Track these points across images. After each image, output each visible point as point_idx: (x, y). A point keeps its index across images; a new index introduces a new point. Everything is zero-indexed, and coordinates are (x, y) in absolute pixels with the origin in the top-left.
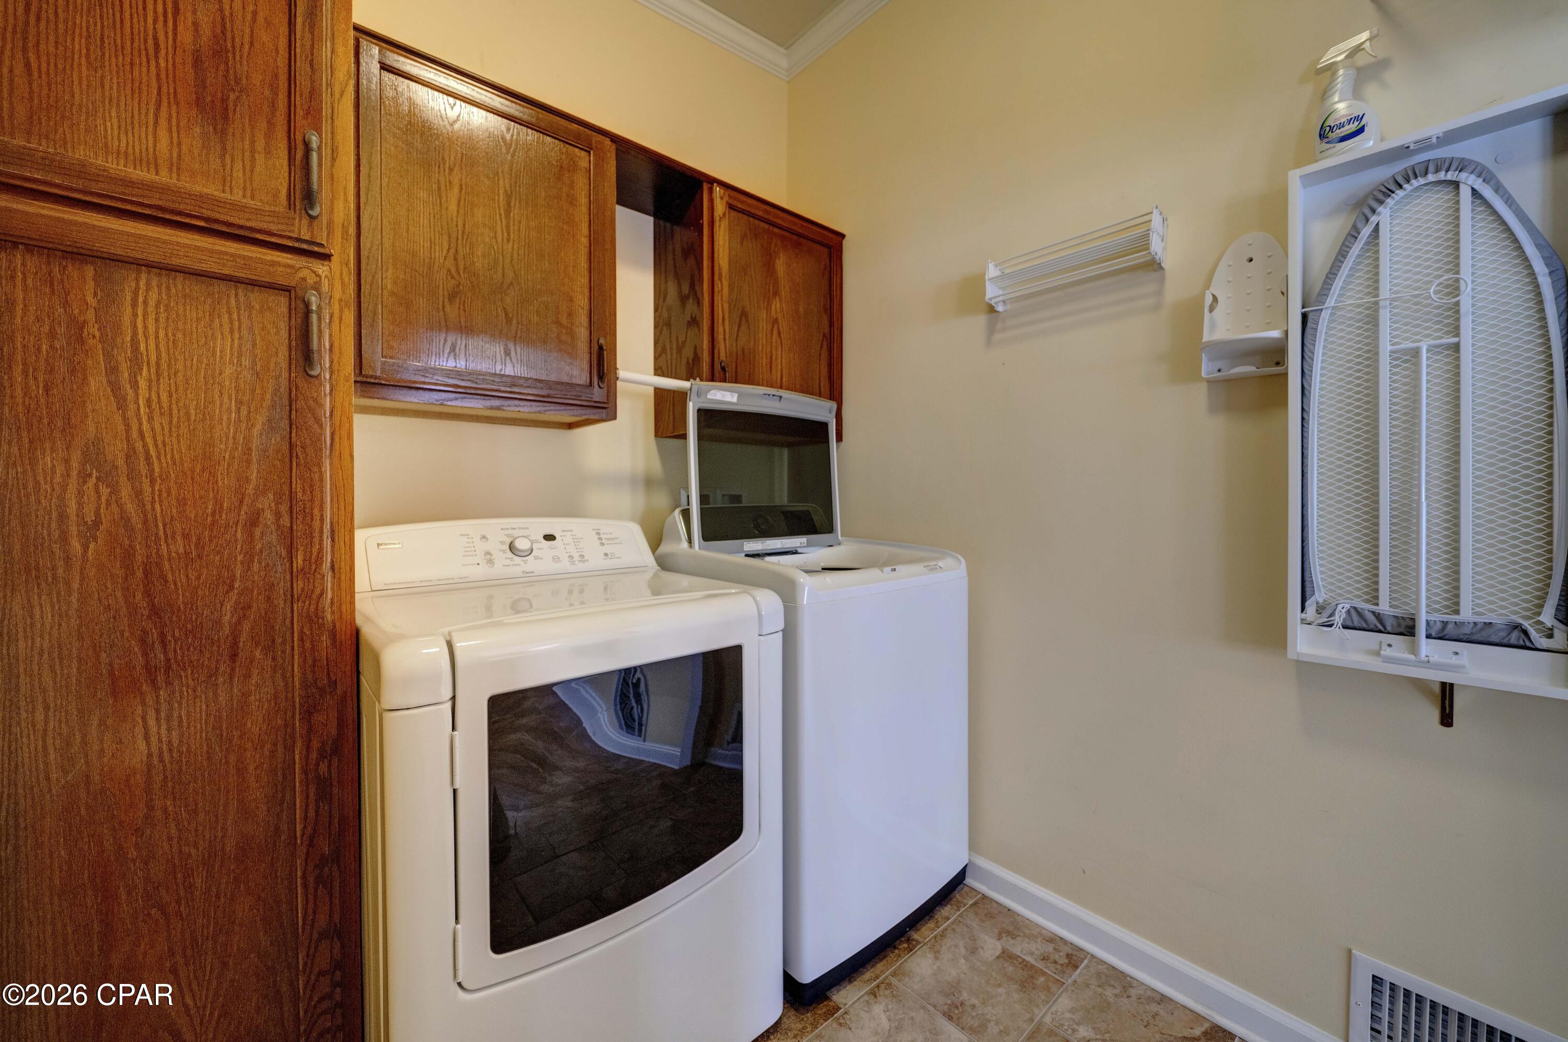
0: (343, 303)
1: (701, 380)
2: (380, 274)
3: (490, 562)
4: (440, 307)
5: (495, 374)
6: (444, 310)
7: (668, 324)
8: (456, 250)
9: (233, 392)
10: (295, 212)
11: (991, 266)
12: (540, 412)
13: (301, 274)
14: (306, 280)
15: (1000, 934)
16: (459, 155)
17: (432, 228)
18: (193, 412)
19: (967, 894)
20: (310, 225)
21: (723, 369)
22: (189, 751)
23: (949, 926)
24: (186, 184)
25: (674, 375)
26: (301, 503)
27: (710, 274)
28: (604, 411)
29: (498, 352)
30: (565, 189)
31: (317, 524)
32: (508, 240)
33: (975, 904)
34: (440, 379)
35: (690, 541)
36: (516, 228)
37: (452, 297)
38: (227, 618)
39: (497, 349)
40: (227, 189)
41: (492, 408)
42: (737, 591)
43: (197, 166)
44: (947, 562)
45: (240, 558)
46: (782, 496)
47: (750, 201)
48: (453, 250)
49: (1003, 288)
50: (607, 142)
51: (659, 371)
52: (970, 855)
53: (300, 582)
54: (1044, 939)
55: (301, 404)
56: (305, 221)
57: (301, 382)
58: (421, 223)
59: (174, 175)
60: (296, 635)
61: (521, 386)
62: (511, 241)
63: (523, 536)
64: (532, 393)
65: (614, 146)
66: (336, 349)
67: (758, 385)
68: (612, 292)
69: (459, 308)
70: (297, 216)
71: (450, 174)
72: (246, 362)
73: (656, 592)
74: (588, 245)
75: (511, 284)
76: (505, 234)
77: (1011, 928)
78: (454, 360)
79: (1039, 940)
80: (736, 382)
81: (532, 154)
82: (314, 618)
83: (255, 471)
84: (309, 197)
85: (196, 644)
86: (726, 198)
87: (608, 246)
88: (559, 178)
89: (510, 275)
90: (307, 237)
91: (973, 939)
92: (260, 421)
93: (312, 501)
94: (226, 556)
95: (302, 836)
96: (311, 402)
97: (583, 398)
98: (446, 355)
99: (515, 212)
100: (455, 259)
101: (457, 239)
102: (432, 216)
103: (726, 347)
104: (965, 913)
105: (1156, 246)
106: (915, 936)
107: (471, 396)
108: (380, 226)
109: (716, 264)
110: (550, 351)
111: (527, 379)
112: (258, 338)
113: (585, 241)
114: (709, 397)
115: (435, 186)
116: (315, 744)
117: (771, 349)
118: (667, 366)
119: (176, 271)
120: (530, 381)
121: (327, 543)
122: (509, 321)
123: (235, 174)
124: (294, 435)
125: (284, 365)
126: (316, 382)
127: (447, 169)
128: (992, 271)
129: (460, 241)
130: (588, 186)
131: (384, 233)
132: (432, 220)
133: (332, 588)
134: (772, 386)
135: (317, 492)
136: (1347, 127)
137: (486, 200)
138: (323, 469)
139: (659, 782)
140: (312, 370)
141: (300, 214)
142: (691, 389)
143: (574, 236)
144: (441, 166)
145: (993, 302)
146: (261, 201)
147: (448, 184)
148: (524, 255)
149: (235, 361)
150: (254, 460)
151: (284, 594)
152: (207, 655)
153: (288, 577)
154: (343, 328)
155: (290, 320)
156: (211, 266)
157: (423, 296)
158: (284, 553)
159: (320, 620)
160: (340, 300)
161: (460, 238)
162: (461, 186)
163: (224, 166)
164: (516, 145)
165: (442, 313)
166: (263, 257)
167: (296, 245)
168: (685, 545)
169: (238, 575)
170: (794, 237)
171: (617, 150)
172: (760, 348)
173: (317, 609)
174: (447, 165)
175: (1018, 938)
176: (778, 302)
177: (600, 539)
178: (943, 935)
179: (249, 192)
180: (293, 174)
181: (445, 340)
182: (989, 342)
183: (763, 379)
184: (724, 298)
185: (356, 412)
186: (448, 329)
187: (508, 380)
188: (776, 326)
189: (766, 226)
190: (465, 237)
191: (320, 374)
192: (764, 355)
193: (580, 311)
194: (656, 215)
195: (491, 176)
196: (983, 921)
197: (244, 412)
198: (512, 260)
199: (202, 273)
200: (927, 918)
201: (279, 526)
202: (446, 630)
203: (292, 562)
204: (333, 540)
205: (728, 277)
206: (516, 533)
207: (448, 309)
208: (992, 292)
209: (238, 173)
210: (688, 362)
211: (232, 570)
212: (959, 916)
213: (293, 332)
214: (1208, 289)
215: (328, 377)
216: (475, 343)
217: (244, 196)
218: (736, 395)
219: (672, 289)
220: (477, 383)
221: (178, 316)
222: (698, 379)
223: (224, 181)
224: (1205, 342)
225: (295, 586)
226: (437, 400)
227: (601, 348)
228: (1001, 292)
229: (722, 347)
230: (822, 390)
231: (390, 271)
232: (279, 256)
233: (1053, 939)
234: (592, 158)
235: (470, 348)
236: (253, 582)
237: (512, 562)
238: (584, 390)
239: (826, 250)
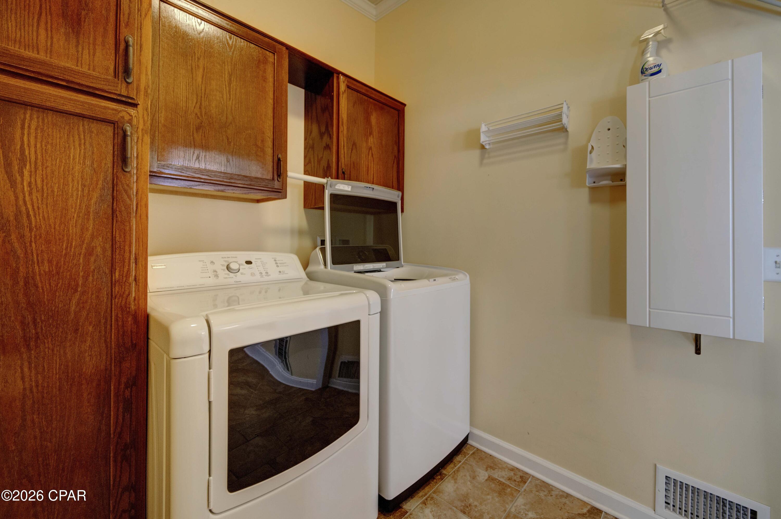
0: (144, 131)
1: (332, 178)
2: (157, 114)
3: (217, 276)
4: (191, 134)
5: (221, 172)
6: (193, 136)
7: (313, 147)
8: (201, 104)
9: (80, 180)
10: (118, 80)
11: (483, 126)
12: (245, 194)
13: (121, 114)
14: (124, 118)
15: (487, 468)
16: (203, 51)
17: (188, 90)
18: (56, 190)
19: (469, 448)
20: (127, 87)
21: (343, 173)
22: (48, 386)
23: (461, 466)
24: (55, 61)
25: (315, 175)
26: (118, 243)
27: (337, 122)
28: (280, 194)
29: (223, 160)
30: (261, 73)
31: (127, 255)
32: (230, 99)
33: (474, 453)
34: (191, 174)
35: (325, 264)
36: (234, 92)
37: (198, 128)
38: (73, 308)
39: (223, 159)
40: (79, 64)
41: (219, 191)
42: (357, 291)
43: (62, 51)
44: (460, 276)
45: (81, 274)
46: (370, 241)
47: (358, 84)
48: (199, 103)
49: (489, 137)
50: (284, 49)
51: (306, 172)
52: (470, 428)
53: (117, 288)
54: (509, 469)
55: (120, 187)
56: (124, 85)
57: (120, 174)
58: (181, 88)
59: (49, 55)
60: (113, 318)
61: (235, 179)
62: (231, 99)
63: (234, 262)
64: (241, 183)
65: (287, 51)
66: (140, 157)
67: (361, 182)
68: (285, 129)
69: (202, 135)
70: (120, 82)
71: (198, 61)
72: (88, 163)
73: (306, 292)
74: (273, 104)
75: (231, 123)
76: (228, 95)
77: (492, 465)
78: (198, 164)
79: (506, 470)
80: (350, 180)
81: (243, 52)
82: (124, 309)
83: (92, 225)
84: (127, 72)
85: (55, 324)
86: (346, 82)
87: (284, 105)
88: (258, 67)
89: (230, 117)
90: (125, 94)
91: (474, 472)
92: (95, 196)
93: (124, 241)
94: (73, 273)
95: (114, 433)
96: (125, 186)
97: (269, 187)
98: (194, 161)
99: (234, 84)
100: (200, 108)
101: (202, 97)
102: (187, 83)
103: (345, 161)
104: (468, 459)
105: (565, 120)
106: (444, 472)
107: (207, 184)
108: (158, 88)
109: (340, 117)
110: (252, 161)
111: (239, 175)
112: (95, 149)
113: (271, 101)
114: (336, 187)
115: (190, 68)
116: (123, 380)
117: (368, 163)
118: (312, 170)
119: (48, 110)
120: (240, 177)
121: (133, 265)
122: (229, 143)
123: (84, 56)
124: (115, 204)
125: (110, 165)
126: (128, 175)
127: (196, 58)
128: (484, 128)
129: (203, 98)
130: (273, 72)
131: (160, 92)
132: (187, 85)
133: (135, 291)
134: (368, 183)
135: (127, 237)
136: (654, 69)
137: (218, 76)
138: (131, 224)
139: (304, 398)
140: (127, 168)
141: (122, 81)
142: (327, 183)
143: (265, 99)
144: (193, 57)
145: (484, 144)
146: (99, 72)
147: (197, 67)
148: (238, 108)
149: (82, 162)
150: (91, 218)
151: (107, 294)
152: (61, 330)
153: (109, 285)
154: (143, 145)
155: (114, 140)
156: (69, 107)
157: (181, 127)
158: (107, 271)
159: (128, 309)
160: (143, 130)
161: (203, 97)
162: (204, 68)
163: (78, 52)
164: (235, 47)
165: (192, 137)
166: (100, 104)
167: (119, 98)
168: (322, 267)
169: (80, 283)
170: (381, 105)
171: (289, 53)
172: (363, 162)
173: (126, 303)
174: (197, 56)
175: (496, 470)
176: (372, 139)
177: (276, 263)
178: (458, 470)
179: (92, 67)
180: (117, 59)
181: (194, 153)
182: (481, 163)
183: (364, 179)
184: (344, 135)
185: (149, 192)
186: (195, 147)
187: (229, 175)
188: (371, 151)
189: (366, 98)
190: (206, 96)
191: (131, 171)
192: (365, 166)
193: (268, 139)
194: (305, 88)
195: (221, 63)
196: (478, 462)
197: (86, 192)
198: (232, 110)
199: (64, 111)
200: (449, 462)
201: (104, 256)
202: (204, 314)
203: (112, 276)
204: (136, 264)
205: (346, 124)
206: (230, 260)
207: (195, 135)
208: (483, 139)
209: (86, 56)
210: (324, 168)
211: (77, 281)
212: (465, 460)
213: (116, 147)
214: (589, 142)
215: (135, 172)
216: (211, 155)
217: (89, 70)
218: (350, 187)
219: (315, 129)
220: (211, 177)
221: (48, 135)
222: (330, 178)
223: (78, 61)
224: (588, 169)
225: (113, 290)
226: (188, 186)
227: (279, 160)
228: (487, 139)
229: (343, 161)
230: (394, 185)
231: (163, 113)
232: (108, 104)
233: (514, 469)
234: (276, 57)
235: (208, 157)
236: (89, 288)
237: (229, 276)
238: (270, 182)
239: (397, 112)
